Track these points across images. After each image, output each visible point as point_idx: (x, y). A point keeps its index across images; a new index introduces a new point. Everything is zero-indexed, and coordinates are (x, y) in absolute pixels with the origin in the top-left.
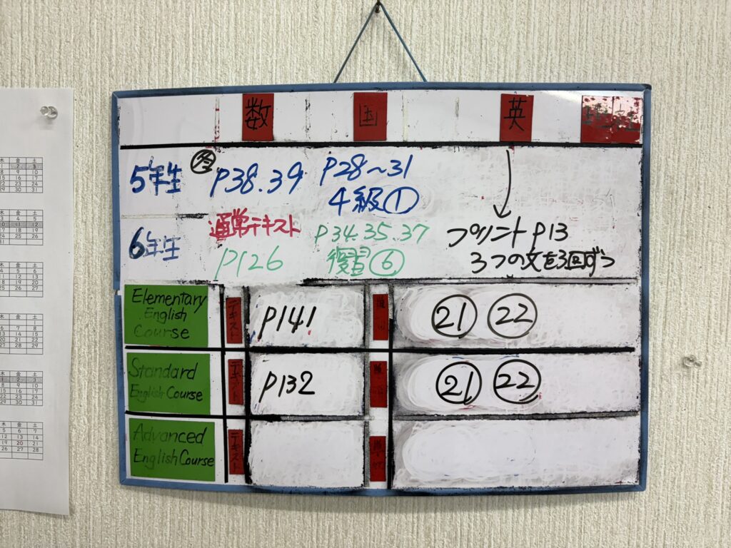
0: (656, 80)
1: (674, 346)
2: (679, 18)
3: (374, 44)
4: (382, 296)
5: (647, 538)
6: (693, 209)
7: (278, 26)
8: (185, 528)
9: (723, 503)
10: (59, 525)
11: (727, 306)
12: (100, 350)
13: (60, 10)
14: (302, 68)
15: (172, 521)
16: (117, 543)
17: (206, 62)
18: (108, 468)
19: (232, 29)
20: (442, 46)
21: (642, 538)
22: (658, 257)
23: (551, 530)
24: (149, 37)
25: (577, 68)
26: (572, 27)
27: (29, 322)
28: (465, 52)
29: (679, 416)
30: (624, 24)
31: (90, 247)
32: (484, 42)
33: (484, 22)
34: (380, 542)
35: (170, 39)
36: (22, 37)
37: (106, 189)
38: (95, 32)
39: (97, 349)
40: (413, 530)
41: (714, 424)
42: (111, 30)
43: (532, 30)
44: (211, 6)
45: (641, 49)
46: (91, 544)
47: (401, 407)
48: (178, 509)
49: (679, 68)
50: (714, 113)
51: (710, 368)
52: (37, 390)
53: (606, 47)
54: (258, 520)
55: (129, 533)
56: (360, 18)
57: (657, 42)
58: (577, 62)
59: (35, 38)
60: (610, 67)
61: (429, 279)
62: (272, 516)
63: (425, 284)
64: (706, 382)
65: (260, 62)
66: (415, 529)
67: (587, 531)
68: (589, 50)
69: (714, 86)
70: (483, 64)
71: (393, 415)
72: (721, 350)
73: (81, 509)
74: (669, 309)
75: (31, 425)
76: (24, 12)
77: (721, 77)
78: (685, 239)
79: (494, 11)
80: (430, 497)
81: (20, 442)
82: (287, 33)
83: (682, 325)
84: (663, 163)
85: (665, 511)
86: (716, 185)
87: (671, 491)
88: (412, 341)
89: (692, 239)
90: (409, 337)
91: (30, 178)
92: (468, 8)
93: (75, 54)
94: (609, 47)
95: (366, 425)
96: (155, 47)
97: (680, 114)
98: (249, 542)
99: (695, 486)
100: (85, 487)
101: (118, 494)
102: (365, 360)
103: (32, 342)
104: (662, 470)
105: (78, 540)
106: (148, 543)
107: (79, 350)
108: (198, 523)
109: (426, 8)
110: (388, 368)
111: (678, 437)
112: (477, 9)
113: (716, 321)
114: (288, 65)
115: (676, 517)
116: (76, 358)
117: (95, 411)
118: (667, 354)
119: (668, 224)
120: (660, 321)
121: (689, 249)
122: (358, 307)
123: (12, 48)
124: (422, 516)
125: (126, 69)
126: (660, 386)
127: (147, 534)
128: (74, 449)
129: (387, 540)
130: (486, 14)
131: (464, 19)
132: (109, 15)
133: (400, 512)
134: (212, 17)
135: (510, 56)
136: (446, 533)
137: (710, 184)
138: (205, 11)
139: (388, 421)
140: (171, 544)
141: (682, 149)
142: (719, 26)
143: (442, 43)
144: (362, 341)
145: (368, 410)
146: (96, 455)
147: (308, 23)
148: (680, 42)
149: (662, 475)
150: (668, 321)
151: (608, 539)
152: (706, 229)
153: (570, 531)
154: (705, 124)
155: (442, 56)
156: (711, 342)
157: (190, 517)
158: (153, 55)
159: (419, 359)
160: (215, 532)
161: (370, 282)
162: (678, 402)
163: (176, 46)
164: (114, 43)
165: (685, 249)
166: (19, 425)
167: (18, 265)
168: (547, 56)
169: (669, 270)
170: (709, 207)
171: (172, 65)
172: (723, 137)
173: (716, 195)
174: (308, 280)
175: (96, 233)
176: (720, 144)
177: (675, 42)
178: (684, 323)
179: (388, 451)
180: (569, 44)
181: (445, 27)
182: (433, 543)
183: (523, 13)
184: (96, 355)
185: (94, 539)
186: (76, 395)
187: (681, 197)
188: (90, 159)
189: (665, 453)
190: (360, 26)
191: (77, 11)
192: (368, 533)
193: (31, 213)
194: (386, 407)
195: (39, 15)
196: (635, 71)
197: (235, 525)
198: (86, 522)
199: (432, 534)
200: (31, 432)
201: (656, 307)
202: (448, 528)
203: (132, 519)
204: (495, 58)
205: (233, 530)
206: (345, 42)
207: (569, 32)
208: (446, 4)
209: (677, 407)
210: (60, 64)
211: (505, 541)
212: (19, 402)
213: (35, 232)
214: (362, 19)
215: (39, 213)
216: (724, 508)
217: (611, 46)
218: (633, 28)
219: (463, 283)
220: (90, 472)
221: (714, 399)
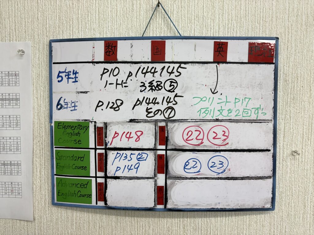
0: (279, 33)
1: (288, 146)
2: (288, 6)
3: (157, 20)
4: (163, 127)
5: (278, 228)
6: (295, 88)
7: (116, 13)
8: (82, 226)
9: (310, 213)
10: (29, 225)
11: (311, 129)
12: (44, 151)
13: (25, 9)
14: (127, 31)
15: (76, 223)
16: (53, 232)
17: (86, 30)
18: (49, 201)
19: (97, 15)
20: (186, 20)
21: (276, 228)
22: (281, 108)
23: (236, 225)
24: (62, 20)
25: (244, 29)
26: (242, 11)
27: (15, 141)
28: (196, 22)
29: (291, 176)
30: (265, 9)
31: (40, 108)
32: (204, 18)
33: (204, 10)
34: (164, 231)
35: (71, 20)
36: (9, 21)
37: (46, 84)
38: (40, 18)
39: (43, 151)
40: (178, 226)
41: (306, 180)
42: (46, 17)
43: (225, 12)
44: (88, 5)
45: (272, 20)
46: (42, 233)
47: (171, 174)
48: (78, 218)
49: (288, 27)
50: (304, 46)
51: (304, 155)
52: (18, 169)
53: (257, 19)
54: (112, 222)
55: (58, 228)
56: (151, 9)
57: (279, 16)
58: (244, 26)
59: (14, 21)
60: (259, 28)
61: (183, 120)
62: (118, 220)
63: (181, 122)
64: (302, 162)
65: (109, 29)
66: (179, 226)
67: (252, 225)
68: (249, 20)
69: (304, 35)
70: (204, 28)
71: (167, 177)
72: (308, 148)
73: (38, 218)
74: (285, 131)
75: (16, 184)
76: (10, 10)
77: (307, 31)
78: (292, 100)
79: (208, 5)
80: (185, 212)
81: (12, 191)
82: (121, 16)
83: (291, 137)
84: (282, 68)
85: (285, 217)
86: (305, 77)
87: (288, 208)
88: (175, 146)
89: (295, 100)
90: (174, 144)
91: (14, 80)
92: (197, 4)
93: (31, 27)
94: (258, 19)
95: (156, 181)
96: (65, 24)
97: (289, 47)
98: (109, 232)
99: (298, 206)
100: (40, 209)
101: (53, 212)
102: (155, 154)
103: (16, 149)
104: (284, 199)
105: (37, 231)
106: (66, 232)
107: (36, 152)
108: (87, 224)
109: (180, 4)
110: (165, 157)
111: (291, 185)
112: (201, 4)
113: (306, 136)
114: (121, 30)
115: (290, 219)
116: (35, 155)
117: (43, 177)
118: (285, 150)
119: (285, 94)
120: (282, 136)
121: (294, 105)
122: (153, 131)
123: (5, 25)
124: (181, 220)
125: (53, 33)
126: (282, 163)
127: (66, 229)
128: (34, 193)
129: (167, 230)
130: (205, 6)
131: (195, 8)
132: (45, 10)
133: (172, 218)
134: (89, 10)
135: (215, 24)
136: (192, 227)
137: (302, 77)
138: (86, 8)
139: (165, 179)
140: (76, 232)
141: (290, 62)
142: (306, 9)
143: (186, 19)
144: (154, 145)
145: (157, 175)
146: (44, 196)
147: (129, 12)
148: (289, 16)
149: (284, 201)
150: (285, 136)
151: (261, 229)
152: (301, 96)
153: (245, 226)
154: (300, 51)
155: (186, 25)
156: (304, 145)
157: (84, 221)
158: (64, 27)
159: (178, 153)
160: (94, 227)
161: (158, 121)
162: (290, 170)
163: (74, 23)
164: (48, 22)
165: (292, 105)
166: (12, 183)
167: (10, 116)
168: (232, 23)
169: (285, 114)
170: (302, 87)
171: (72, 31)
172: (308, 57)
173: (305, 81)
174: (131, 120)
175: (42, 103)
176: (307, 59)
177: (286, 16)
178: (292, 136)
179: (165, 192)
180: (241, 18)
181: (188, 12)
182: (186, 231)
183: (221, 5)
184: (43, 154)
185: (44, 231)
186: (35, 170)
187: (290, 83)
188: (39, 71)
189: (285, 192)
190: (152, 13)
191: (32, 9)
192: (159, 227)
193: (14, 95)
194: (164, 173)
195: (16, 11)
196: (269, 29)
197: (103, 225)
198: (40, 224)
199: (186, 228)
200: (17, 186)
201: (280, 130)
202: (192, 225)
203: (59, 222)
204: (209, 25)
205: (102, 227)
206: (145, 19)
207: (240, 13)
208: (188, 2)
209: (290, 172)
210: (25, 31)
211: (217, 230)
212: (11, 174)
213: (16, 102)
214: (152, 9)
215: (18, 95)
216: (311, 215)
217: (259, 19)
218: (268, 10)
219: (197, 122)
220: (41, 203)
221: (306, 169)
